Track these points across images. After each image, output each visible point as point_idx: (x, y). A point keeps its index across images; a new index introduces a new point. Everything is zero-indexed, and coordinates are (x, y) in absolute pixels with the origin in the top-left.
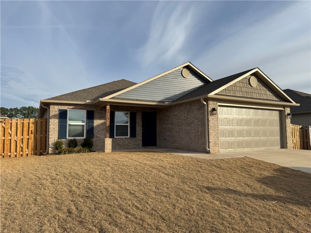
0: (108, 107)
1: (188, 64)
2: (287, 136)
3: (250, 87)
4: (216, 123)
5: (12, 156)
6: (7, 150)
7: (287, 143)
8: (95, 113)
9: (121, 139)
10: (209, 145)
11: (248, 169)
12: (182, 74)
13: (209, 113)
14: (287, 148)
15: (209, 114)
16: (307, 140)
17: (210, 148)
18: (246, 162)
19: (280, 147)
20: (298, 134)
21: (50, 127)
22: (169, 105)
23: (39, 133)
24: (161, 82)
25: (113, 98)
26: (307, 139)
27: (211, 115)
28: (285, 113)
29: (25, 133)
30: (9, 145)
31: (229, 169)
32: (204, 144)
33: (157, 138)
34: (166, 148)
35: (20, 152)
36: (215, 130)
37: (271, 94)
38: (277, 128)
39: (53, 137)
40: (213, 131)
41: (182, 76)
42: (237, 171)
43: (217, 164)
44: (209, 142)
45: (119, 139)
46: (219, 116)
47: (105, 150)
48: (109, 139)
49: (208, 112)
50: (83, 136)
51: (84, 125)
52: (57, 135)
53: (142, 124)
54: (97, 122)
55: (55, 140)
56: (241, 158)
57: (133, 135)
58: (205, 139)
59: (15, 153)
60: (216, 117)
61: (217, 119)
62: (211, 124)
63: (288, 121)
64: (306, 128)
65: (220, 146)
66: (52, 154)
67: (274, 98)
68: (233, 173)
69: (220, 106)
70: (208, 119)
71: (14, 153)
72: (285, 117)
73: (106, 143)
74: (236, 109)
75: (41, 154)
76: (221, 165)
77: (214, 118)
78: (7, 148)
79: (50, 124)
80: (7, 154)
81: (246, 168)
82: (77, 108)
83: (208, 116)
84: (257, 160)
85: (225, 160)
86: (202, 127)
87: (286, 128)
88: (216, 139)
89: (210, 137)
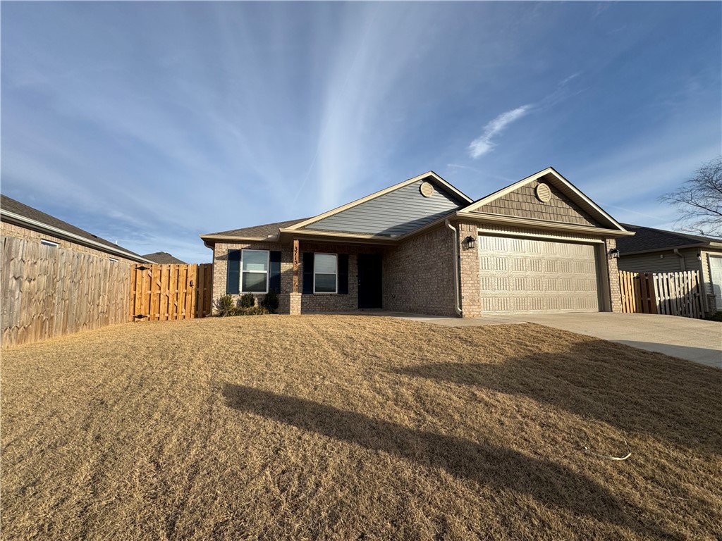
0: (296, 243)
1: (430, 174)
2: (612, 289)
3: (537, 202)
4: (475, 264)
5: (161, 318)
6: (154, 310)
7: (611, 302)
8: (282, 255)
9: (324, 295)
10: (460, 302)
11: (533, 346)
12: (420, 191)
13: (461, 245)
14: (612, 311)
15: (461, 247)
16: (649, 299)
17: (463, 307)
18: (530, 332)
19: (597, 309)
20: (631, 287)
21: (214, 275)
22: (398, 240)
23: (201, 285)
24: (384, 203)
25: (303, 228)
26: (649, 296)
27: (464, 249)
28: (606, 248)
29: (182, 285)
30: (157, 303)
31: (489, 345)
32: (453, 301)
33: (384, 295)
34: (396, 310)
35: (173, 314)
36: (471, 276)
37: (577, 215)
38: (592, 276)
39: (219, 289)
40: (468, 278)
41: (421, 194)
42: (507, 349)
43: (465, 335)
44: (461, 298)
45: (320, 295)
46: (479, 252)
47: (291, 312)
48: (297, 294)
49: (458, 243)
50: (265, 291)
51: (266, 274)
52: (225, 288)
53: (359, 273)
54: (285, 267)
55: (223, 295)
56: (520, 325)
57: (344, 289)
58: (454, 292)
59: (167, 315)
60: (473, 252)
61: (477, 257)
62: (464, 265)
63: (613, 263)
64: (647, 278)
65: (482, 305)
66: (216, 316)
67: (584, 222)
68: (495, 354)
69: (480, 234)
70: (459, 257)
71: (164, 314)
72: (607, 255)
73: (291, 299)
74: (512, 239)
75: (204, 316)
76: (474, 336)
77: (469, 254)
78: (155, 306)
79: (215, 271)
80: (154, 315)
81: (528, 343)
82: (255, 247)
83: (459, 252)
84: (553, 330)
85: (487, 328)
86: (449, 271)
87: (609, 275)
88: (474, 291)
89: (462, 288)
